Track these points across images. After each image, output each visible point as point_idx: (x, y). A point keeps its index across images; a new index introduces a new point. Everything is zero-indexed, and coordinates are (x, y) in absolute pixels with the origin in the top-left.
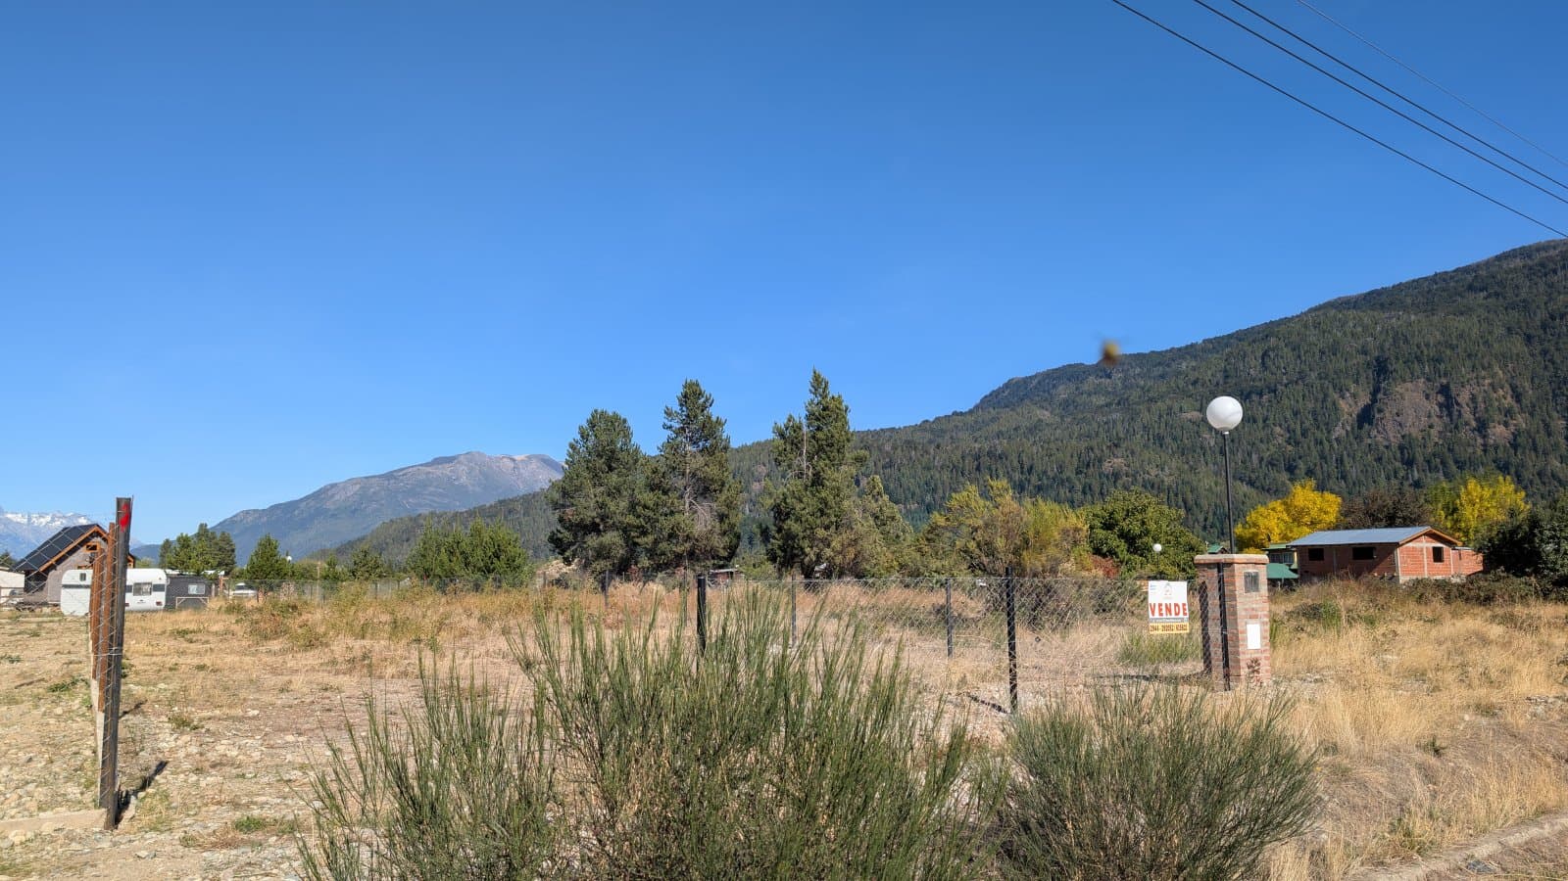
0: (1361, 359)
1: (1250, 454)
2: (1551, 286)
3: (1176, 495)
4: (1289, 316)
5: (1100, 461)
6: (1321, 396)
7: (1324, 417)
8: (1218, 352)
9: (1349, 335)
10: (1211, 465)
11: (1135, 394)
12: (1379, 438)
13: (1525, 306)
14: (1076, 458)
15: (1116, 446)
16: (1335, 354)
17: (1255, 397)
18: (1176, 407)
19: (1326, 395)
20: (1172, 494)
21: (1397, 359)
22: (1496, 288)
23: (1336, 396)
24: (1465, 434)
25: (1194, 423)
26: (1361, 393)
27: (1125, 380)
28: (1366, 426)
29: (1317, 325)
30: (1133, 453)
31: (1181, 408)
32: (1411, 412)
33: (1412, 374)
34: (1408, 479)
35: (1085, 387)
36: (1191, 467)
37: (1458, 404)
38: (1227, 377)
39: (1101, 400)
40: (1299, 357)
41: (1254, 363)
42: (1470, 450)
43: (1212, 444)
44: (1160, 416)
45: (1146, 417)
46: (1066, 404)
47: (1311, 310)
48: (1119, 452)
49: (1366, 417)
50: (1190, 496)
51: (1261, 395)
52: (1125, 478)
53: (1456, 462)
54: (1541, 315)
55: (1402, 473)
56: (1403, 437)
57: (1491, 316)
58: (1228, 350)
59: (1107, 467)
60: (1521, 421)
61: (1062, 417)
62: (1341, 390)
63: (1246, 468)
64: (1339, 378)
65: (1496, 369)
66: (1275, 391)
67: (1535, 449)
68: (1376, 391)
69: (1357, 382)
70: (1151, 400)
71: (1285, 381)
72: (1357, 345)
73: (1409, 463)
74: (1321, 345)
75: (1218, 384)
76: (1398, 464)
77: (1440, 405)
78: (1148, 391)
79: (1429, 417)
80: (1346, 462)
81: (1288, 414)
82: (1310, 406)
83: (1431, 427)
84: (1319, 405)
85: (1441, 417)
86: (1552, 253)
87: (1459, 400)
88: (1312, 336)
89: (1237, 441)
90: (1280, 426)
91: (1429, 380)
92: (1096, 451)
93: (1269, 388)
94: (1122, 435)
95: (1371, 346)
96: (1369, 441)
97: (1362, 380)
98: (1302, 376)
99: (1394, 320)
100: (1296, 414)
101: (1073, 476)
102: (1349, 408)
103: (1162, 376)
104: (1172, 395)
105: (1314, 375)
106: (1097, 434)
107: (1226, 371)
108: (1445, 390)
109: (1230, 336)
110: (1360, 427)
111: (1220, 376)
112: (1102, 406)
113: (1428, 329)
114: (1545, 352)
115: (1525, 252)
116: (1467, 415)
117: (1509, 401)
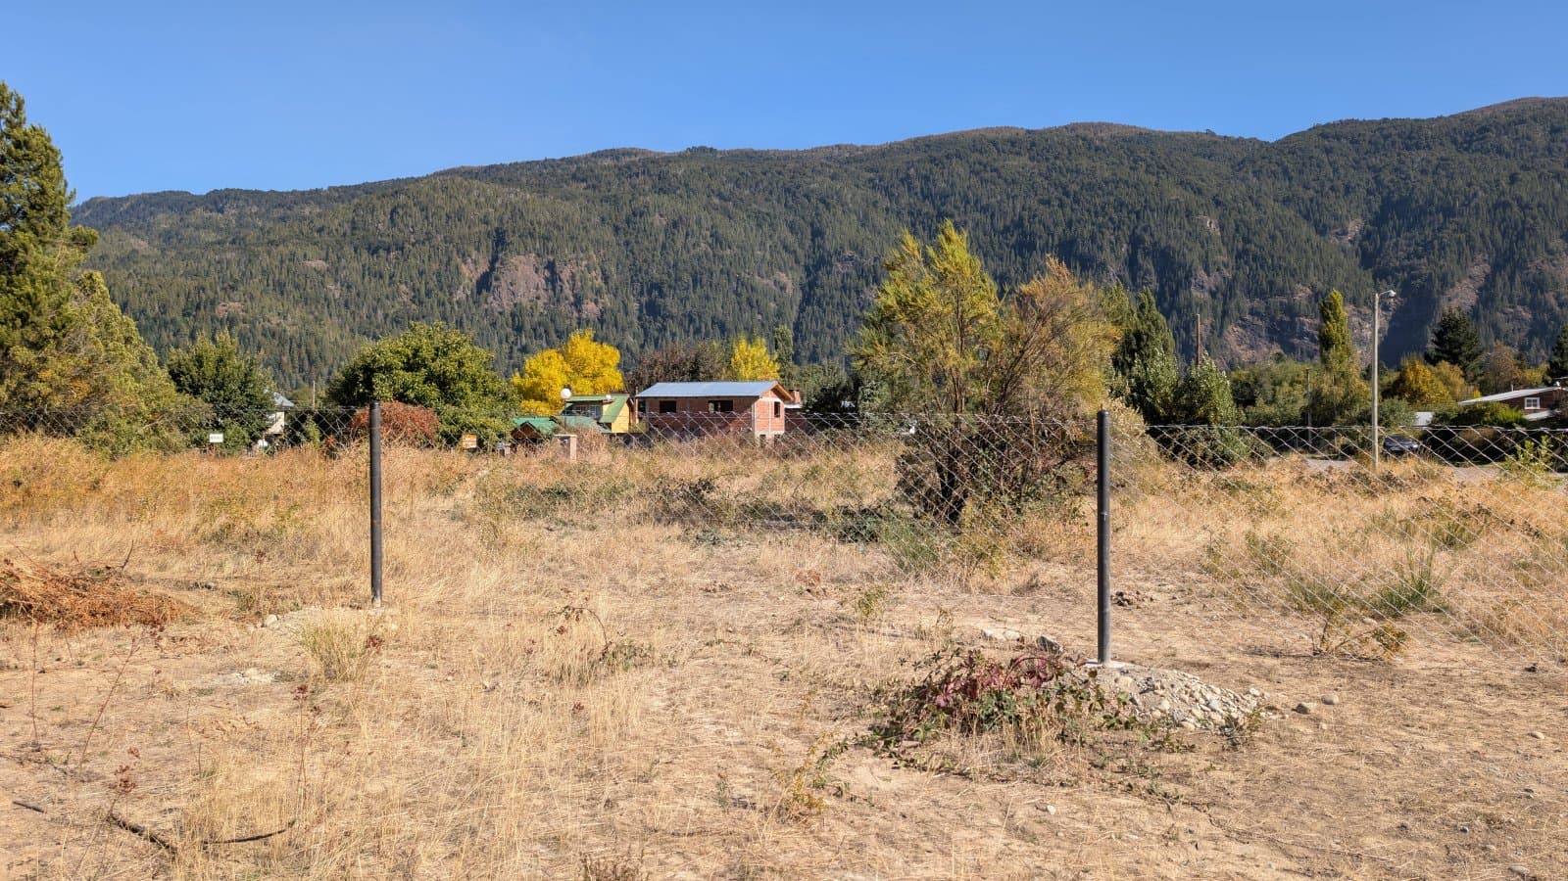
0: (482, 228)
1: (375, 310)
2: (634, 187)
3: (299, 346)
4: (416, 176)
5: (213, 303)
6: (445, 259)
7: (447, 280)
8: (343, 202)
9: (473, 204)
10: (335, 318)
11: (252, 235)
12: (495, 305)
13: (615, 201)
14: (182, 298)
15: (233, 288)
16: (460, 220)
17: (382, 253)
18: (300, 253)
19: (450, 259)
20: (294, 345)
21: (514, 232)
22: (595, 182)
23: (459, 260)
24: (564, 308)
25: (318, 272)
26: (481, 261)
27: (240, 216)
28: (484, 292)
29: (445, 189)
30: (252, 298)
31: (305, 256)
32: (523, 283)
33: (526, 247)
34: (516, 344)
35: (192, 219)
36: (316, 318)
37: (561, 280)
38: (354, 228)
39: (212, 237)
40: (427, 218)
41: (383, 218)
42: (568, 322)
43: (337, 296)
44: (282, 262)
45: (265, 260)
46: (167, 236)
47: (437, 174)
48: (236, 295)
49: (484, 283)
50: (314, 348)
51: (388, 250)
52: (242, 325)
53: (557, 331)
54: (626, 211)
55: (512, 339)
56: (515, 305)
57: (590, 205)
58: (356, 201)
59: (221, 311)
60: (607, 300)
61: (163, 250)
62: (464, 255)
63: (371, 323)
64: (462, 243)
65: (592, 253)
66: (402, 249)
67: (616, 326)
68: (493, 262)
69: (478, 249)
70: (271, 242)
71: (413, 240)
72: (481, 214)
73: (519, 329)
74: (448, 209)
75: (345, 234)
76: (509, 330)
77: (547, 279)
78: (268, 232)
79: (537, 289)
80: (465, 324)
81: (414, 273)
82: (435, 267)
83: (538, 298)
84: (443, 268)
85: (546, 290)
86: (633, 158)
87: (562, 277)
88: (440, 199)
89: (362, 294)
90: (406, 283)
91: (539, 255)
92: (209, 292)
93: (396, 245)
94: (236, 276)
95: (491, 217)
96: (486, 306)
97: (483, 248)
98: (429, 237)
99: (512, 196)
100: (421, 273)
101: (179, 318)
102: (469, 273)
103: (283, 219)
104: (295, 241)
105: (440, 238)
106: (207, 274)
107: (353, 222)
108: (551, 266)
109: (357, 187)
110: (479, 292)
111: (347, 227)
112: (212, 243)
113: (541, 209)
114: (627, 243)
115: (614, 154)
116: (567, 291)
117: (599, 282)
